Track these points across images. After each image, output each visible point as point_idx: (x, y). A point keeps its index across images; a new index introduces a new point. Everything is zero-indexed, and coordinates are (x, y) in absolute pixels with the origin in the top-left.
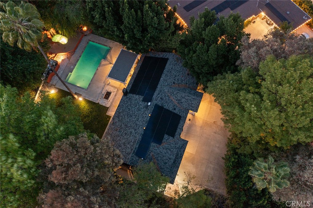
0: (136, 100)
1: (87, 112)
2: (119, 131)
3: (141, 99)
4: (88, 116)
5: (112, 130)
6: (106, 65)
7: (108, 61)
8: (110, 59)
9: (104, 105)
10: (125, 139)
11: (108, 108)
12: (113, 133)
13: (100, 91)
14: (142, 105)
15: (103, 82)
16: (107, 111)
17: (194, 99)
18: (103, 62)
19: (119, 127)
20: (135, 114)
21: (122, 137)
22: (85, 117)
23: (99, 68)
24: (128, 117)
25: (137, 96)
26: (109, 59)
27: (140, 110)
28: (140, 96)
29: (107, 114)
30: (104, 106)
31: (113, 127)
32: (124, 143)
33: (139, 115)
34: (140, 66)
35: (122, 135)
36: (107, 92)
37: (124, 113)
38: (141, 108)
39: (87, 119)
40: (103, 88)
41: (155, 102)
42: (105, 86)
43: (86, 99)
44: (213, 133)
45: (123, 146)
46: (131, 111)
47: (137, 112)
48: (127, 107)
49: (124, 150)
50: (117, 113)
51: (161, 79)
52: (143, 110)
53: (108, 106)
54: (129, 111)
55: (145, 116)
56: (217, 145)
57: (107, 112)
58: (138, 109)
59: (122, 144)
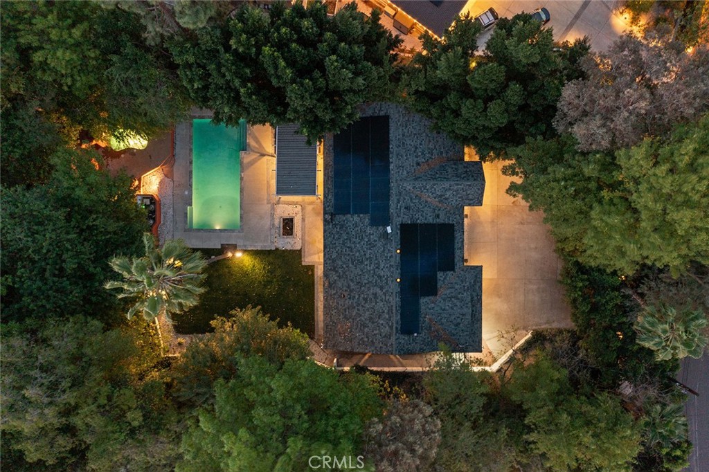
0: (356, 225)
1: (263, 276)
2: (350, 298)
3: (367, 221)
4: (270, 282)
5: (334, 298)
6: (254, 161)
7: (253, 151)
8: (257, 146)
9: (289, 247)
10: (368, 310)
11: (300, 251)
12: (338, 303)
13: (269, 223)
14: (373, 234)
15: (266, 201)
16: (301, 258)
17: (469, 186)
18: (247, 158)
19: (344, 289)
20: (368, 256)
21: (360, 308)
22: (265, 286)
23: (242, 174)
24: (356, 266)
25: (356, 218)
26: (255, 147)
27: (374, 246)
28: (361, 215)
29: (303, 264)
30: (290, 251)
31: (334, 292)
32: (371, 319)
33: (376, 256)
34: (331, 146)
35: (358, 305)
36: (284, 220)
37: (343, 259)
38: (375, 241)
39: (270, 289)
40: (272, 215)
41: (397, 221)
42: (273, 209)
43: (249, 249)
44: (517, 226)
45: (370, 325)
46: (356, 252)
47: (369, 251)
48: (344, 244)
49: (375, 332)
50: (328, 262)
51: (391, 167)
52: (379, 244)
53: (299, 248)
54: (352, 251)
55: (389, 255)
56: (533, 246)
57: (303, 259)
58: (370, 244)
59: (367, 322)
